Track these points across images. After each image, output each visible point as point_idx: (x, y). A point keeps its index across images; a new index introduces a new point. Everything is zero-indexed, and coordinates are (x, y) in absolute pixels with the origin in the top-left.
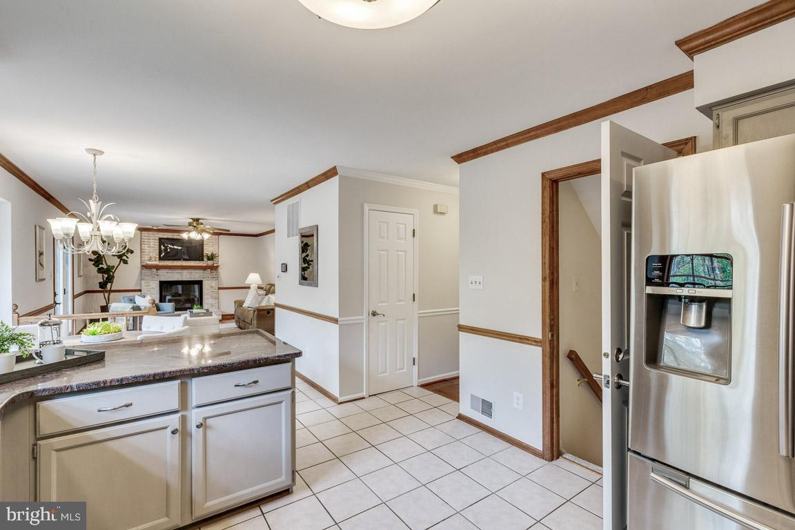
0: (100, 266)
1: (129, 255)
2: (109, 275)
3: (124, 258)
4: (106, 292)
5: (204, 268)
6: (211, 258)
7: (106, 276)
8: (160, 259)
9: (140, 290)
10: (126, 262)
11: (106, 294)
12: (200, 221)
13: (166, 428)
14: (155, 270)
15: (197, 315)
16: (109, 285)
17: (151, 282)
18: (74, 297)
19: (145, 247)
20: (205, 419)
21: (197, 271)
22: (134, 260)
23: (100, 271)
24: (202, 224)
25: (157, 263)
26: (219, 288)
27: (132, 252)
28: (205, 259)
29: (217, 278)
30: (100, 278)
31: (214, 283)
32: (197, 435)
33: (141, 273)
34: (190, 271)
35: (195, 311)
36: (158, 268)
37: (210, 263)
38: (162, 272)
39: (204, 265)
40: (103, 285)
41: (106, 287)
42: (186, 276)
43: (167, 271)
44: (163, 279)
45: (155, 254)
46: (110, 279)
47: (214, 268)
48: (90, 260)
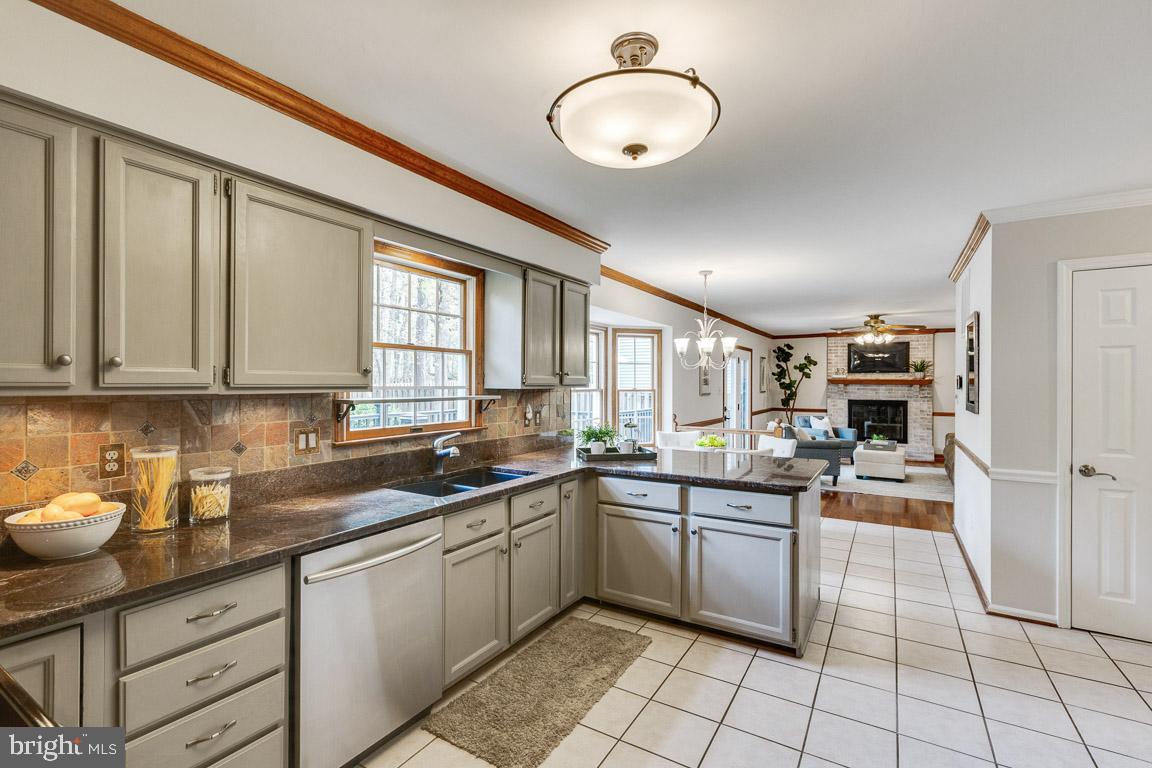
0: (783, 380)
1: (812, 367)
2: (792, 391)
3: (806, 370)
4: (789, 410)
5: (910, 383)
6: (922, 368)
7: (788, 392)
8: (850, 371)
9: (826, 411)
10: (808, 376)
11: (789, 413)
12: (880, 318)
13: (670, 524)
14: (842, 386)
15: (874, 447)
16: (791, 402)
17: (839, 401)
18: (753, 414)
19: (832, 356)
20: (701, 528)
21: (900, 387)
22: (819, 374)
23: (783, 386)
24: (883, 322)
25: (845, 376)
26: (934, 414)
27: (815, 364)
28: (912, 370)
29: (932, 399)
30: (781, 394)
31: (926, 406)
32: (694, 540)
33: (827, 389)
34: (889, 387)
35: (874, 442)
36: (846, 383)
37: (919, 375)
38: (851, 388)
39: (911, 378)
40: (785, 402)
41: (788, 405)
42: (883, 394)
43: (857, 387)
44: (852, 398)
45: (844, 365)
46: (792, 396)
47: (926, 383)
48: (773, 374)
